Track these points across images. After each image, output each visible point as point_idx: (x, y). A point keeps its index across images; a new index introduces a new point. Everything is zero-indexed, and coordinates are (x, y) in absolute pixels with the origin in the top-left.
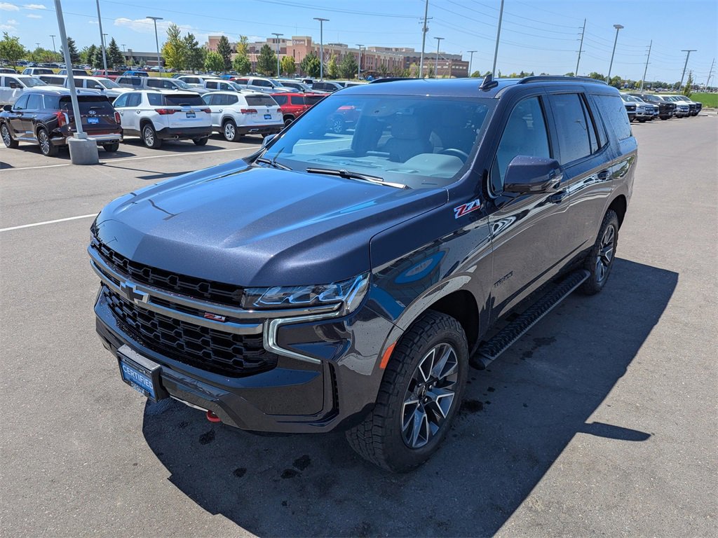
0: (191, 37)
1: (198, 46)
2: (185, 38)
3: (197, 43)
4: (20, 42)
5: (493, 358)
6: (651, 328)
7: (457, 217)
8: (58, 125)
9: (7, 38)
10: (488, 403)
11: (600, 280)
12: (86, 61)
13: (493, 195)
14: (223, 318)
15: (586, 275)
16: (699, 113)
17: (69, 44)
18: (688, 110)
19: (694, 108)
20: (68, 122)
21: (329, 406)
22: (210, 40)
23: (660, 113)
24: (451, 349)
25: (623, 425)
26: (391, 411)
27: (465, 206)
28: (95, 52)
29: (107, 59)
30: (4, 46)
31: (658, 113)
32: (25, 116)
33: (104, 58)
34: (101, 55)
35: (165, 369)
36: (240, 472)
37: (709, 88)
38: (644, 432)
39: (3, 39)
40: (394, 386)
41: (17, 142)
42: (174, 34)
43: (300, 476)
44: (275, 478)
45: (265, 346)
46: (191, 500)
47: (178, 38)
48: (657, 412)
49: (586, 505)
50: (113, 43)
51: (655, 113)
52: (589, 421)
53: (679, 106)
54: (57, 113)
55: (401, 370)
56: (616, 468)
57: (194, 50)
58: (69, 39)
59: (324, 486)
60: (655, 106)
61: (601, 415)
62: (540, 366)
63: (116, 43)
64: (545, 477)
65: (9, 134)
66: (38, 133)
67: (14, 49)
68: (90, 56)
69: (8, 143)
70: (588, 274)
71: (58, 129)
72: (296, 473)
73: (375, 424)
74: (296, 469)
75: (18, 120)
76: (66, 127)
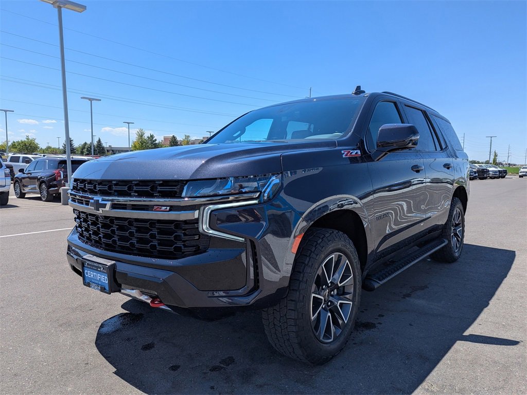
0: (152, 136)
1: (156, 142)
2: (148, 137)
3: (156, 140)
4: (36, 142)
5: (381, 283)
6: (503, 280)
7: (344, 156)
8: (55, 179)
9: (28, 139)
10: (379, 323)
11: (456, 251)
12: (79, 152)
13: (370, 152)
14: (168, 208)
15: (444, 242)
16: (506, 177)
17: (69, 141)
18: (498, 173)
19: (502, 172)
20: (62, 177)
21: (251, 284)
22: (164, 139)
23: (478, 175)
24: (347, 261)
25: (495, 335)
26: (301, 296)
27: (350, 152)
28: (86, 147)
29: (94, 151)
30: (25, 144)
31: (477, 175)
32: (33, 175)
33: (92, 150)
34: (90, 148)
35: (118, 264)
36: (174, 368)
37: (509, 164)
38: (514, 340)
39: (26, 140)
40: (304, 274)
41: (25, 194)
42: (141, 136)
43: (225, 370)
44: (205, 371)
45: (200, 229)
46: (131, 386)
47: (143, 137)
48: (521, 328)
49: (475, 386)
50: (99, 141)
51: (475, 175)
52: (466, 333)
53: (491, 171)
54: (55, 171)
55: (309, 262)
56: (495, 362)
57: (154, 144)
58: (70, 138)
59: (246, 377)
60: (474, 170)
61: (474, 329)
62: (418, 302)
63: (101, 141)
64: (436, 369)
65: (20, 189)
66: (40, 186)
67: (31, 145)
68: (83, 149)
69: (18, 195)
70: (447, 242)
71: (55, 183)
72: (222, 368)
73: (289, 308)
74: (222, 365)
75: (28, 179)
76: (61, 180)
